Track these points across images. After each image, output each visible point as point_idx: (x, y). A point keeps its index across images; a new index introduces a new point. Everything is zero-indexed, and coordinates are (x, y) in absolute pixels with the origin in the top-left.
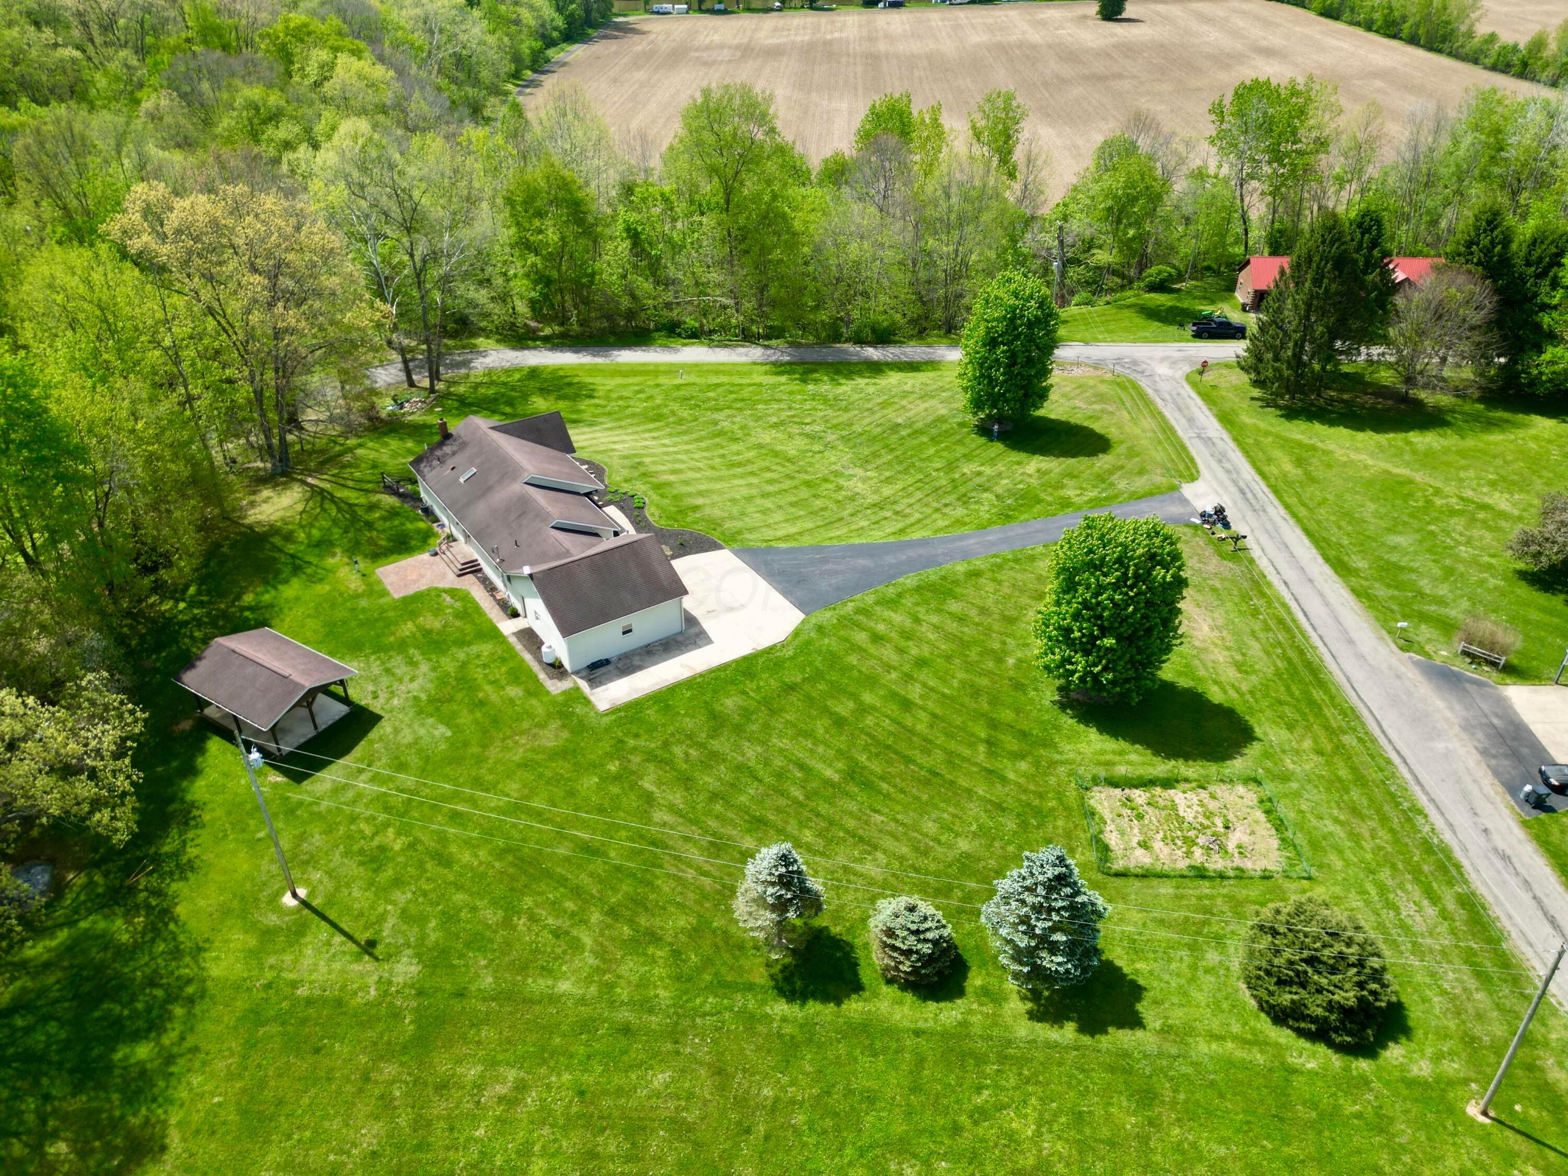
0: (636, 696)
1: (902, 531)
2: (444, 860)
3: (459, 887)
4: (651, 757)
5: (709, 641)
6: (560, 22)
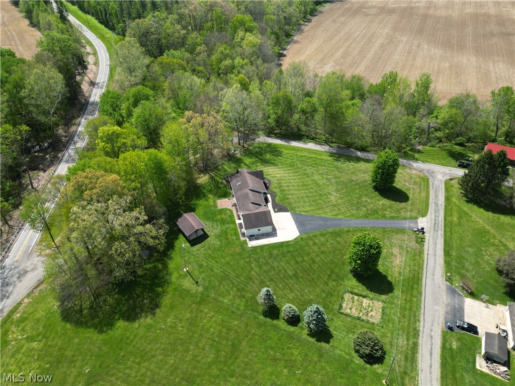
0: (257, 245)
5: (277, 236)
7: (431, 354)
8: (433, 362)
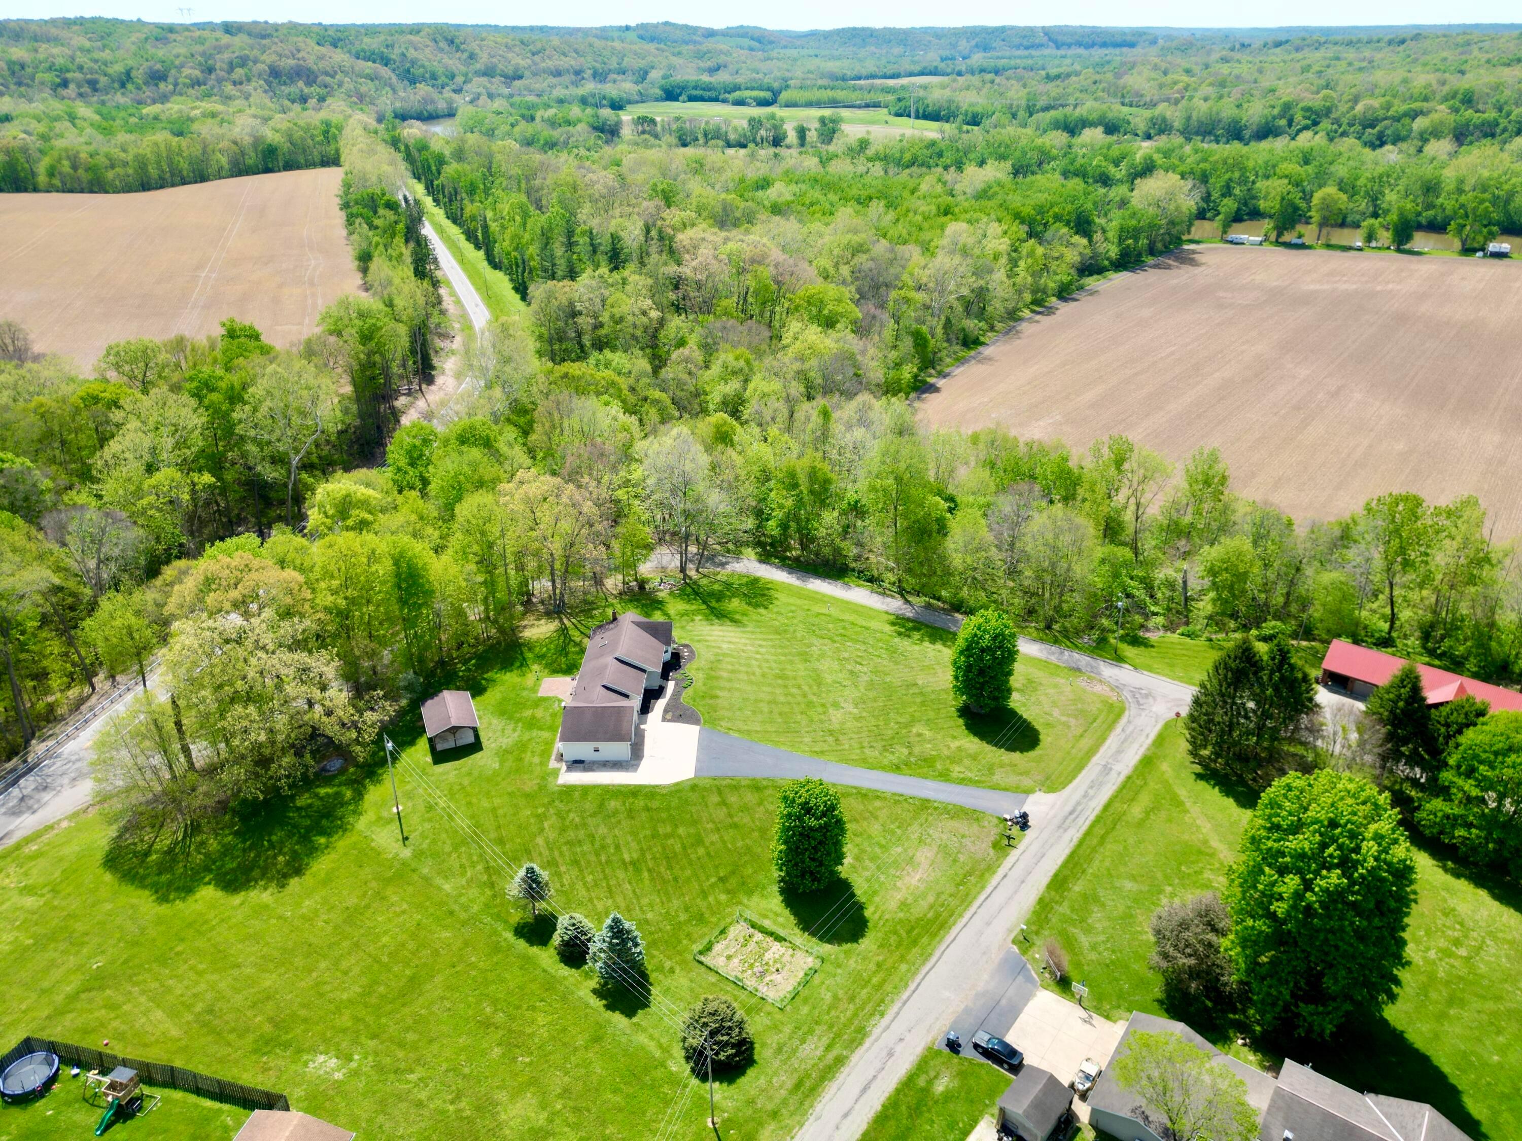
0: (578, 783)
3: (447, 832)
4: (559, 813)
6: (1116, 253)
7: (865, 1089)
8: (857, 1107)
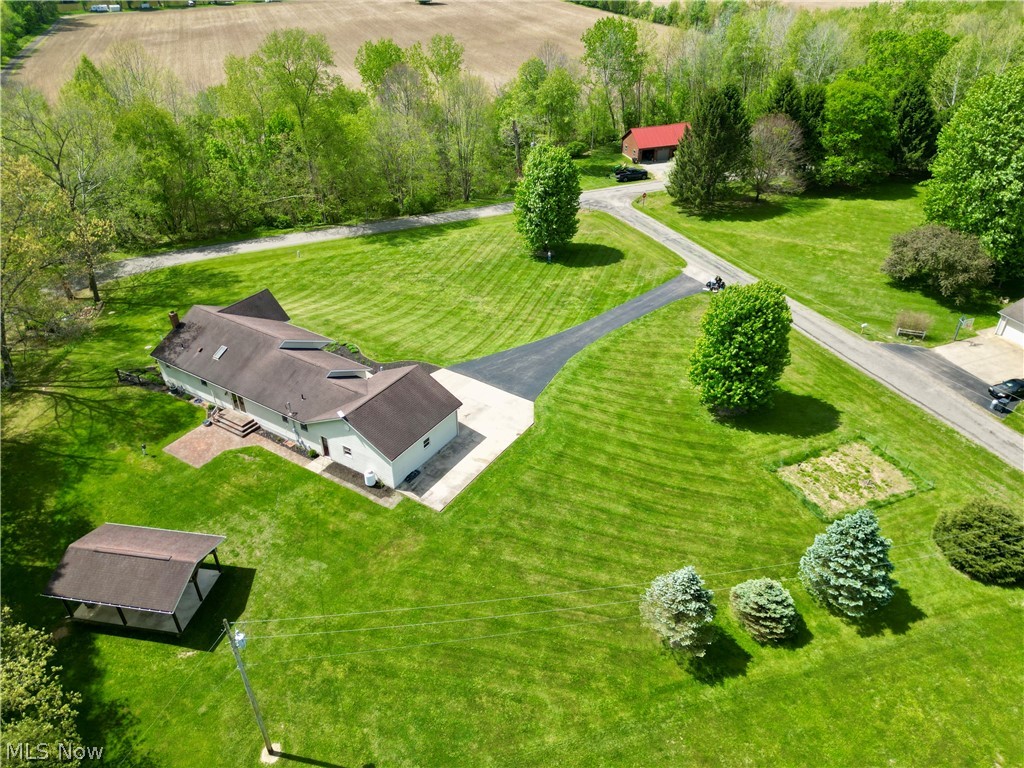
1: (538, 332)
2: (390, 673)
3: (415, 691)
4: (498, 536)
5: (483, 438)
6: (20, 20)
